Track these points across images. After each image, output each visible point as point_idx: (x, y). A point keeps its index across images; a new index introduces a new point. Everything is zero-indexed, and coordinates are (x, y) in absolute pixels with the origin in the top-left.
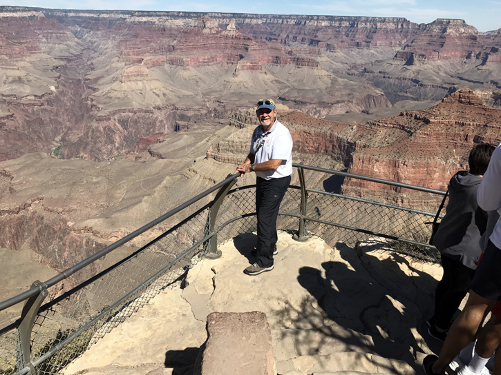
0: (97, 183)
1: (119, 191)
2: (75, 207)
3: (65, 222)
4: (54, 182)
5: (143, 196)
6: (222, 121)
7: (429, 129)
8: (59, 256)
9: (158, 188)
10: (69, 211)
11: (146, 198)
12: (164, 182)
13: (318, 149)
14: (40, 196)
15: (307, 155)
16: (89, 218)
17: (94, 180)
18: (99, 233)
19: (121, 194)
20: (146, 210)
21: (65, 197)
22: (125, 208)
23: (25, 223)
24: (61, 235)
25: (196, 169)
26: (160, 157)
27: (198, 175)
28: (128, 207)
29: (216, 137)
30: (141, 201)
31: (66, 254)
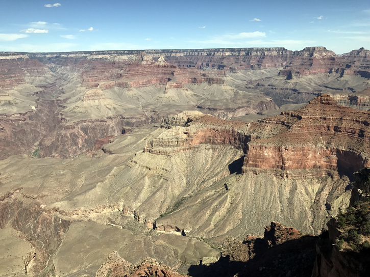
0: (63, 174)
1: (79, 180)
2: (46, 193)
3: (39, 205)
4: (31, 175)
5: (97, 183)
6: (156, 125)
7: (301, 123)
8: (34, 231)
9: (108, 176)
10: (42, 197)
11: (99, 183)
12: (113, 171)
13: (224, 141)
14: (21, 186)
15: (216, 146)
16: (57, 201)
17: (62, 173)
18: (64, 212)
19: (81, 182)
20: (99, 193)
21: (40, 186)
22: (84, 192)
23: (8, 208)
24: (36, 215)
25: (136, 160)
26: (111, 153)
27: (138, 165)
28: (85, 192)
29: (151, 137)
30: (95, 187)
31: (39, 230)
